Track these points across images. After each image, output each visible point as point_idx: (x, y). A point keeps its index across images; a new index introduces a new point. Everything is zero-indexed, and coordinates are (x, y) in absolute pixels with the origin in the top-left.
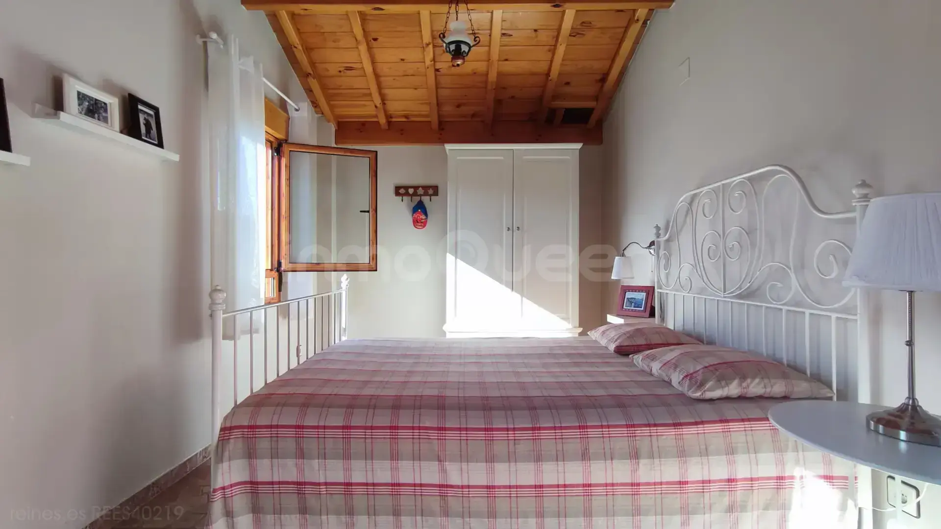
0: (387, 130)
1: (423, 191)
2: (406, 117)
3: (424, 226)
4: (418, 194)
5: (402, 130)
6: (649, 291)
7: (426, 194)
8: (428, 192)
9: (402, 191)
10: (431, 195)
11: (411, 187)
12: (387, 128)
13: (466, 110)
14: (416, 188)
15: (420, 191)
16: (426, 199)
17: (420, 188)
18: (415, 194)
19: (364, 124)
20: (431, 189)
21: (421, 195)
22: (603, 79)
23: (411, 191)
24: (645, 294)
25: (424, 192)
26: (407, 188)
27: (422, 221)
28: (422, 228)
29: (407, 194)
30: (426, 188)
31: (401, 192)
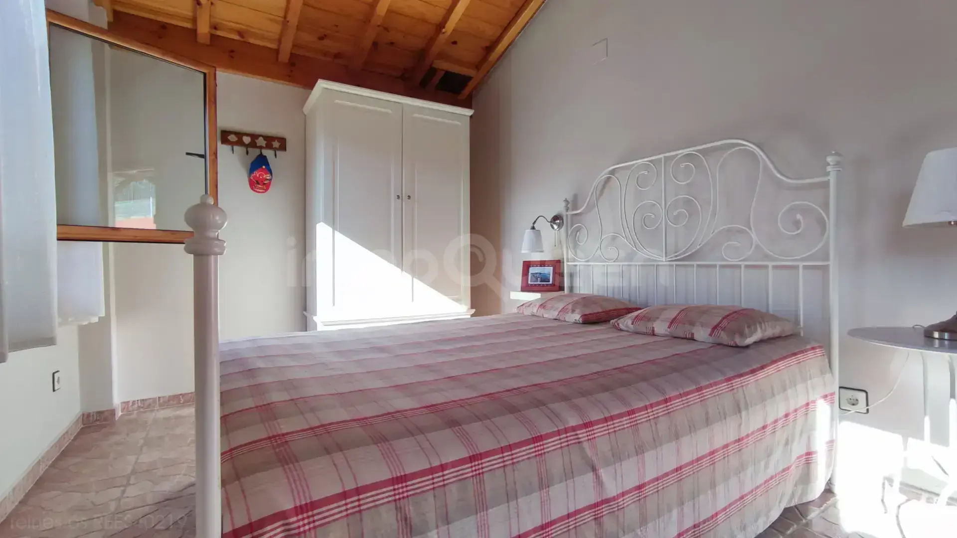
0: (208, 45)
1: (265, 142)
2: (240, 33)
3: (266, 190)
4: (258, 145)
5: (232, 51)
6: (557, 264)
7: (269, 146)
8: (272, 145)
9: (232, 138)
10: (275, 149)
11: (247, 135)
12: (208, 42)
13: (331, 45)
14: (254, 137)
15: (261, 142)
16: (268, 153)
17: (261, 138)
18: (253, 145)
19: (164, 26)
20: (276, 141)
21: (261, 147)
22: (489, 49)
23: (247, 140)
24: (552, 268)
25: (266, 144)
26: (240, 135)
27: (265, 182)
28: (263, 192)
29: (240, 143)
30: (269, 139)
31: (232, 140)
